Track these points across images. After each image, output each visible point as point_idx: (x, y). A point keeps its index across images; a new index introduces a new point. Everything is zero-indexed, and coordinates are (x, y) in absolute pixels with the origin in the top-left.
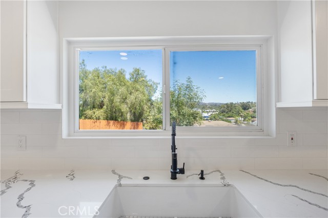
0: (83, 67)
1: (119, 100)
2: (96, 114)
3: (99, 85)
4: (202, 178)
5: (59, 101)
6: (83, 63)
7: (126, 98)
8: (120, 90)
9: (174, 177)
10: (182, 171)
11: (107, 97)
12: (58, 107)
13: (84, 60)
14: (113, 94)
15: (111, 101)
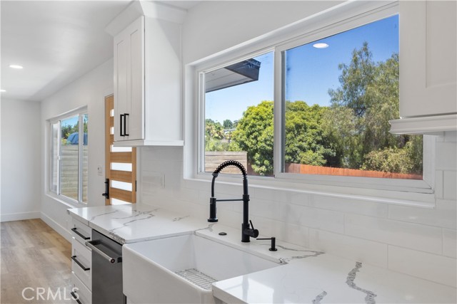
0: (365, 58)
2: (389, 160)
4: (273, 249)
5: (182, 138)
6: (365, 49)
9: (246, 239)
10: (255, 234)
12: (180, 143)
13: (366, 45)
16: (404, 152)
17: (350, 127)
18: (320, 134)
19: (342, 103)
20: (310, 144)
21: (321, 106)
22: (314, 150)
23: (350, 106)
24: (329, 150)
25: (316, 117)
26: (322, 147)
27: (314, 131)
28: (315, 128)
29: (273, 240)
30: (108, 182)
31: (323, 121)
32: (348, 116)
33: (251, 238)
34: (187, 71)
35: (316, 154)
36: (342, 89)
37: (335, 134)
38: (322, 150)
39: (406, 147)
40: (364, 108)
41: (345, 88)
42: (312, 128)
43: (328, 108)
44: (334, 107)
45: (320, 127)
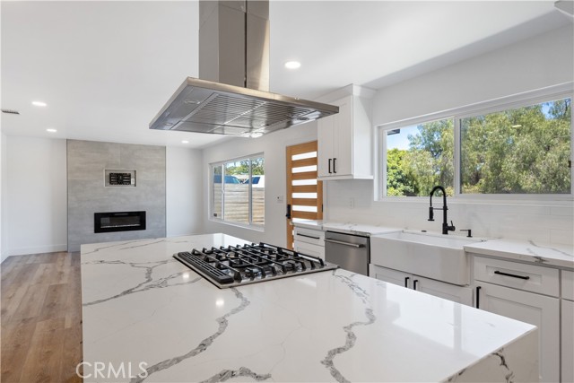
1: (514, 165)
3: (472, 138)
4: (470, 236)
7: (534, 161)
8: (518, 144)
9: (445, 232)
10: (452, 228)
11: (488, 161)
14: (501, 153)
15: (496, 168)
16: (476, 188)
17: (428, 167)
18: (400, 173)
19: (420, 146)
20: (391, 182)
21: (400, 149)
22: (395, 187)
23: (427, 149)
24: (408, 187)
25: (396, 159)
26: (402, 185)
27: (395, 171)
28: (396, 168)
29: (470, 231)
30: (289, 207)
31: (403, 162)
32: (426, 158)
33: (449, 232)
34: (376, 129)
35: (397, 191)
36: (420, 135)
37: (415, 173)
38: (402, 187)
39: (478, 184)
40: (441, 151)
41: (423, 134)
42: (393, 168)
43: (408, 152)
44: (413, 150)
45: (400, 168)
